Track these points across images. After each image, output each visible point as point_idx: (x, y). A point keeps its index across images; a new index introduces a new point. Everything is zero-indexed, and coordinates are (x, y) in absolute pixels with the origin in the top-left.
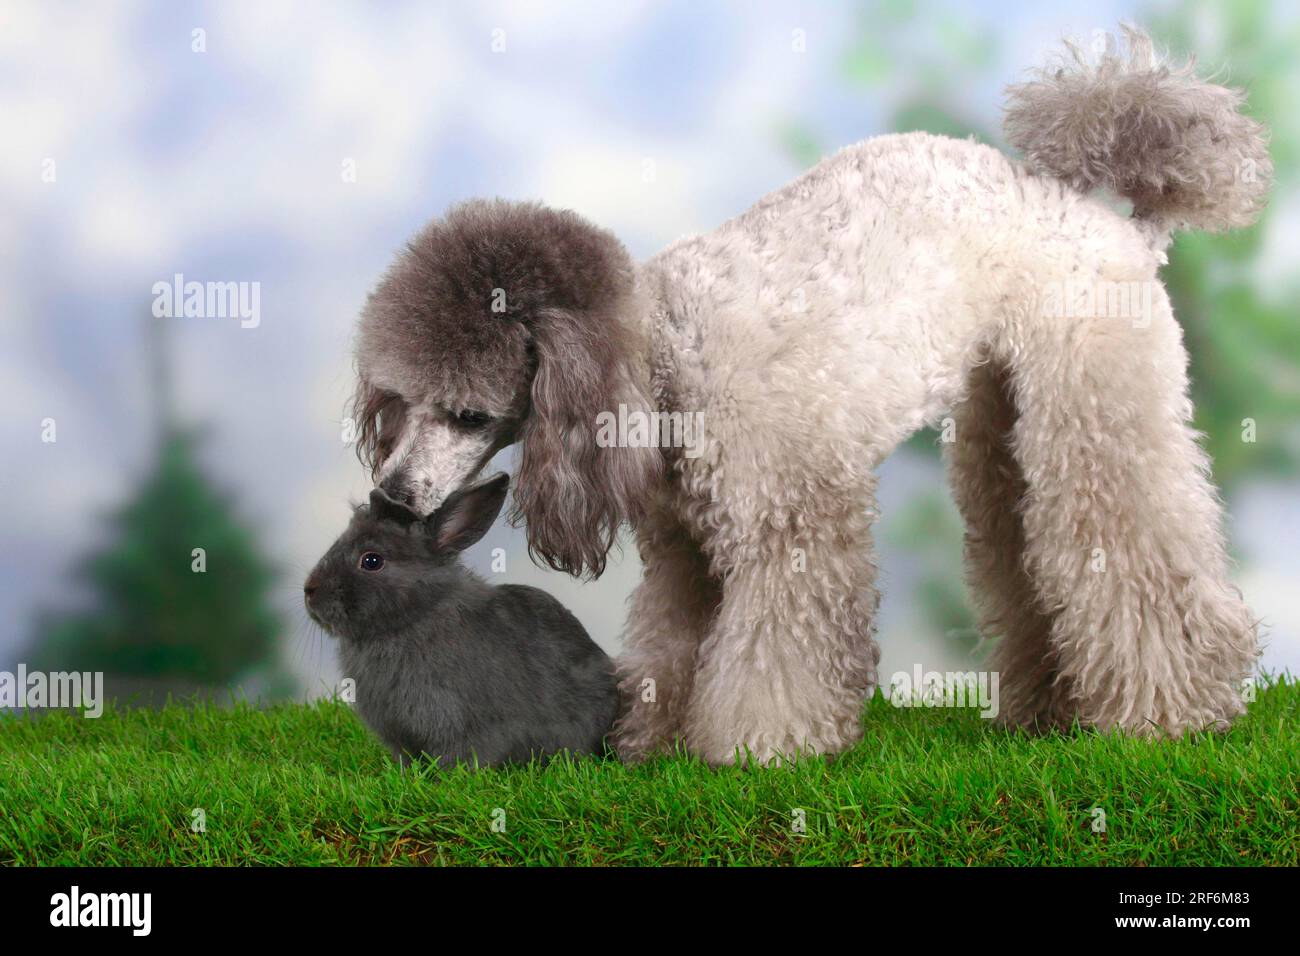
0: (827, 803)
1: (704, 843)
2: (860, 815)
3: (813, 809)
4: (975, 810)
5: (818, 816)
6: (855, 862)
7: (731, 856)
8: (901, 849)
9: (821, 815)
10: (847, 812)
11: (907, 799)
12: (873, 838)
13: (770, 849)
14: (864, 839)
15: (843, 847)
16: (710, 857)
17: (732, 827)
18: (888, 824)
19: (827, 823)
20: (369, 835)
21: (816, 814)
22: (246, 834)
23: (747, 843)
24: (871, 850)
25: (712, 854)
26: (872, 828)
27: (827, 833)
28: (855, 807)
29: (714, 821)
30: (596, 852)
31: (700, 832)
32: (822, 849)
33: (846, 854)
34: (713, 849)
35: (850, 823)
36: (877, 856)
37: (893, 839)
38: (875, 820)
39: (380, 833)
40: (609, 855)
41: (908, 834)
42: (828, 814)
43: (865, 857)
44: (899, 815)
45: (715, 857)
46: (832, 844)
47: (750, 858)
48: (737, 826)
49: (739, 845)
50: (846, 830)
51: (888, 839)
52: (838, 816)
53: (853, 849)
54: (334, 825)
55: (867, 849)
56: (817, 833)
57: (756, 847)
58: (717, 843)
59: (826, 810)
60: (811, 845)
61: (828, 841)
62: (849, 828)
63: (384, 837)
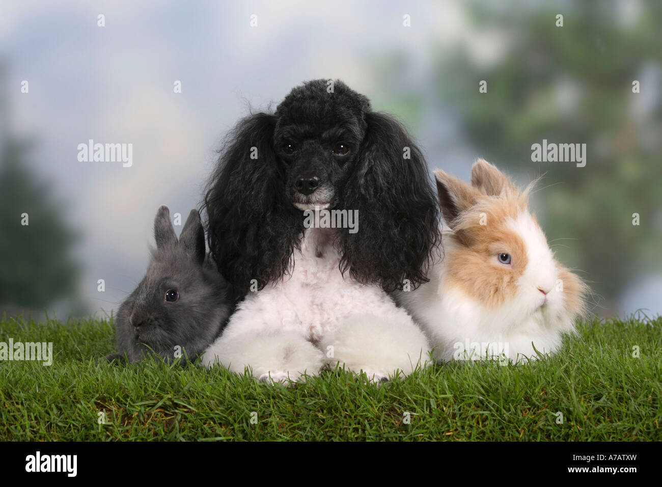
0: (431, 393)
1: (350, 417)
2: (452, 401)
3: (422, 397)
4: (527, 399)
5: (425, 401)
6: (448, 431)
7: (368, 426)
8: (478, 423)
9: (427, 401)
10: (444, 399)
11: (483, 391)
12: (460, 416)
13: (393, 421)
14: (454, 416)
15: (440, 422)
16: (354, 426)
17: (369, 407)
18: (470, 407)
19: (430, 406)
20: (134, 407)
21: (423, 399)
22: (53, 406)
23: (379, 418)
24: (459, 424)
25: (355, 424)
26: (460, 410)
27: (430, 412)
28: (449, 395)
29: (357, 403)
30: (280, 422)
31: (348, 410)
32: (427, 423)
33: (442, 426)
34: (357, 421)
35: (445, 406)
36: (463, 427)
37: (473, 417)
38: (462, 405)
39: (141, 406)
40: (289, 424)
41: (483, 414)
42: (431, 400)
43: (455, 428)
44: (478, 402)
45: (357, 426)
46: (434, 419)
47: (380, 427)
48: (372, 406)
49: (374, 420)
50: (443, 410)
51: (470, 417)
52: (437, 402)
53: (447, 423)
54: (111, 400)
55: (456, 423)
56: (424, 412)
57: (385, 420)
58: (359, 418)
59: (430, 397)
60: (420, 419)
61: (431, 417)
62: (445, 409)
63: (143, 409)
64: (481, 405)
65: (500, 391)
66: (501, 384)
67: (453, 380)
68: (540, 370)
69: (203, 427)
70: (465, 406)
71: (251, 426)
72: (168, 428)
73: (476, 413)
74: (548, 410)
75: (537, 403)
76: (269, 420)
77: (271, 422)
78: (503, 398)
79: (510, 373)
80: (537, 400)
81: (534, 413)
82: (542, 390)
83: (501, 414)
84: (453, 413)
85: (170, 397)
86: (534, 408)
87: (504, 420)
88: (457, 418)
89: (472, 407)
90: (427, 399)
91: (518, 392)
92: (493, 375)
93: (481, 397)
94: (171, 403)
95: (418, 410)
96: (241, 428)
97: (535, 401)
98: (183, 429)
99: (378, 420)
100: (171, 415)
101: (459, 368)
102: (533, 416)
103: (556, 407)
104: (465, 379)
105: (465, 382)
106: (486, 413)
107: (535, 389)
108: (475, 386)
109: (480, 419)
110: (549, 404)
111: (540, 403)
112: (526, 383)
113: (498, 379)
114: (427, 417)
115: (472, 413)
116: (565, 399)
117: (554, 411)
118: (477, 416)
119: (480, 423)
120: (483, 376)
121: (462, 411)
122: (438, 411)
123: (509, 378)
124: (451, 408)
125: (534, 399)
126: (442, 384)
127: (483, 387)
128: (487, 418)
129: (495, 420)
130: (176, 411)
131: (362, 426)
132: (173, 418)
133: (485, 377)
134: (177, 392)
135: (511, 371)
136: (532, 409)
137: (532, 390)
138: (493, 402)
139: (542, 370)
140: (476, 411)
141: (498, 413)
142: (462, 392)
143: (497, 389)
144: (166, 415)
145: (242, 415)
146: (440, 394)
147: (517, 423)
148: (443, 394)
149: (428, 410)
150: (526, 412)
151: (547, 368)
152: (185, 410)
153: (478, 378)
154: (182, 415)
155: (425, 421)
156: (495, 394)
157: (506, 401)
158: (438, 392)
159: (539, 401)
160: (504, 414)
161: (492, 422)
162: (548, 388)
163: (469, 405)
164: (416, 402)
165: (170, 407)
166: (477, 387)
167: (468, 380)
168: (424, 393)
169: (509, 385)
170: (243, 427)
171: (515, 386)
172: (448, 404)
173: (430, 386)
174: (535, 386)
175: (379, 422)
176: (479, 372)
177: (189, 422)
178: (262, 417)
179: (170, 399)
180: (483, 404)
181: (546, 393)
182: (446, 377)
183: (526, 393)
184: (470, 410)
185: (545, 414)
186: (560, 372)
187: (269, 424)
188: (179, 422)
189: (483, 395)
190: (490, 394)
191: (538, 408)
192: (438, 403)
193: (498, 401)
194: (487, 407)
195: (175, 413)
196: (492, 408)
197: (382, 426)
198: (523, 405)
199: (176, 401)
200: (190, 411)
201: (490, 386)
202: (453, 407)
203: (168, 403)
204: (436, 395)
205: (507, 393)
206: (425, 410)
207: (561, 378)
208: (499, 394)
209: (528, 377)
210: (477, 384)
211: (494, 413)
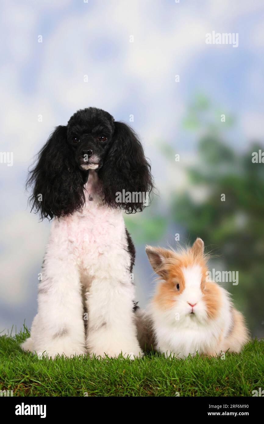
64: (194, 384)
65: (204, 377)
66: (204, 373)
67: (179, 370)
68: (226, 366)
69: (45, 394)
70: (185, 385)
71: (71, 394)
72: (27, 394)
73: (191, 388)
74: (229, 388)
75: (224, 384)
76: (81, 390)
77: (82, 391)
78: (206, 381)
79: (209, 367)
80: (224, 382)
81: (222, 389)
82: (227, 377)
83: (204, 389)
84: (179, 388)
85: (28, 377)
86: (222, 386)
87: (206, 392)
88: (181, 391)
89: (189, 385)
90: (165, 380)
91: (214, 377)
92: (201, 368)
93: (194, 380)
94: (28, 380)
95: (161, 386)
96: (66, 394)
97: (222, 382)
98: (34, 394)
99: (139, 391)
100: (29, 387)
101: (183, 364)
102: (222, 391)
103: (234, 386)
104: (186, 370)
105: (185, 371)
106: (197, 388)
107: (223, 376)
108: (191, 374)
109: (193, 392)
110: (230, 384)
111: (225, 383)
112: (218, 373)
113: (203, 370)
114: (165, 390)
115: (189, 389)
116: (238, 382)
117: (233, 388)
118: (192, 390)
119: (193, 394)
120: (195, 368)
121: (183, 387)
122: (171, 387)
123: (209, 370)
124: (178, 385)
125: (222, 381)
126: (173, 373)
127: (195, 374)
128: (197, 391)
129: (201, 392)
130: (31, 385)
131: (130, 394)
132: (30, 388)
133: (196, 369)
134: (32, 374)
135: (210, 366)
136: (221, 386)
137: (221, 377)
138: (200, 383)
139: (227, 365)
140: (191, 387)
141: (203, 389)
142: (184, 376)
143: (203, 375)
144: (26, 387)
145: (67, 387)
146: (172, 377)
147: (212, 394)
148: (174, 377)
149: (166, 386)
150: (218, 388)
151: (229, 364)
152: (36, 384)
153: (192, 369)
154: (34, 387)
155: (164, 392)
156: (201, 378)
157: (207, 382)
158: (171, 376)
159: (225, 382)
160: (206, 389)
161: (200, 394)
162: (230, 375)
163: (188, 384)
164: (159, 382)
165: (28, 382)
166: (192, 374)
167: (187, 370)
168: (163, 377)
169: (209, 373)
170: (66, 393)
171: (212, 374)
172: (176, 383)
173: (167, 373)
174: (223, 374)
175: (139, 393)
176: (193, 366)
177: (38, 390)
178: (77, 388)
179: (27, 378)
180: (195, 384)
181: (228, 378)
182: (175, 369)
183: (218, 378)
184: (188, 386)
185: (228, 390)
186: (236, 367)
187: (81, 393)
188: (33, 390)
189: (195, 378)
190: (199, 378)
191: (224, 386)
192: (171, 382)
193: (203, 382)
194: (197, 385)
195: (30, 386)
196: (200, 386)
197: (141, 395)
198: (216, 385)
199: (31, 379)
200: (39, 384)
201: (199, 374)
202: (179, 385)
203: (27, 380)
204: (170, 378)
205: (208, 378)
206: (164, 386)
207: (237, 370)
208: (203, 378)
209: (219, 369)
210: (192, 373)
211: (201, 388)
